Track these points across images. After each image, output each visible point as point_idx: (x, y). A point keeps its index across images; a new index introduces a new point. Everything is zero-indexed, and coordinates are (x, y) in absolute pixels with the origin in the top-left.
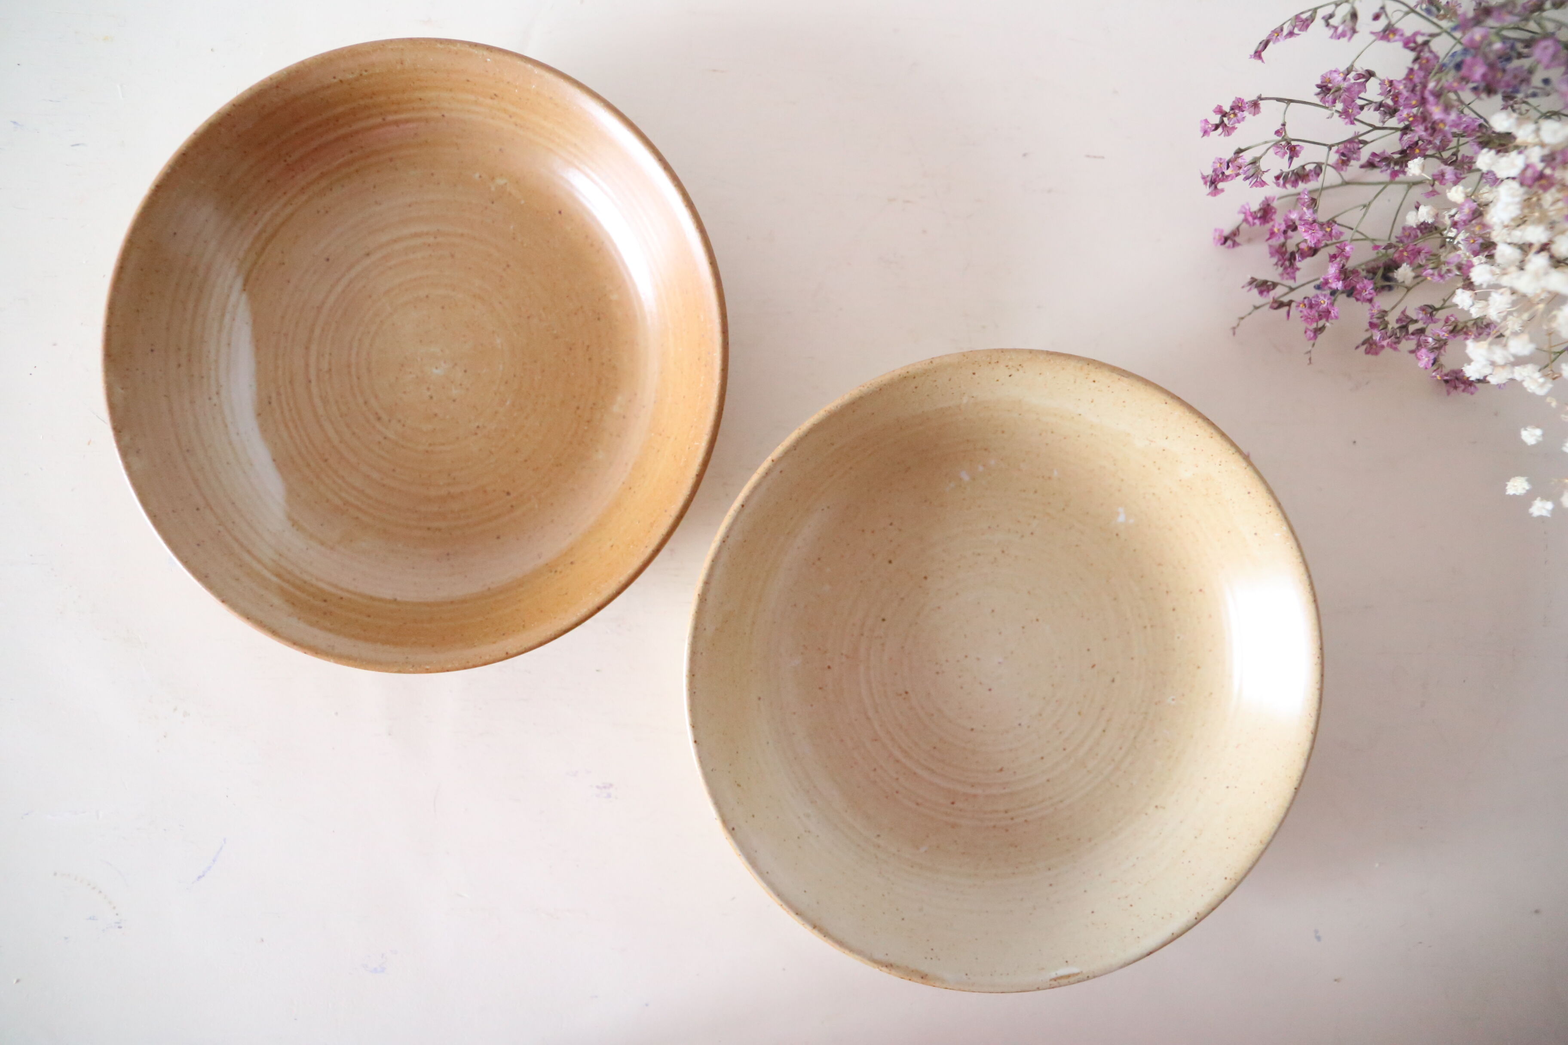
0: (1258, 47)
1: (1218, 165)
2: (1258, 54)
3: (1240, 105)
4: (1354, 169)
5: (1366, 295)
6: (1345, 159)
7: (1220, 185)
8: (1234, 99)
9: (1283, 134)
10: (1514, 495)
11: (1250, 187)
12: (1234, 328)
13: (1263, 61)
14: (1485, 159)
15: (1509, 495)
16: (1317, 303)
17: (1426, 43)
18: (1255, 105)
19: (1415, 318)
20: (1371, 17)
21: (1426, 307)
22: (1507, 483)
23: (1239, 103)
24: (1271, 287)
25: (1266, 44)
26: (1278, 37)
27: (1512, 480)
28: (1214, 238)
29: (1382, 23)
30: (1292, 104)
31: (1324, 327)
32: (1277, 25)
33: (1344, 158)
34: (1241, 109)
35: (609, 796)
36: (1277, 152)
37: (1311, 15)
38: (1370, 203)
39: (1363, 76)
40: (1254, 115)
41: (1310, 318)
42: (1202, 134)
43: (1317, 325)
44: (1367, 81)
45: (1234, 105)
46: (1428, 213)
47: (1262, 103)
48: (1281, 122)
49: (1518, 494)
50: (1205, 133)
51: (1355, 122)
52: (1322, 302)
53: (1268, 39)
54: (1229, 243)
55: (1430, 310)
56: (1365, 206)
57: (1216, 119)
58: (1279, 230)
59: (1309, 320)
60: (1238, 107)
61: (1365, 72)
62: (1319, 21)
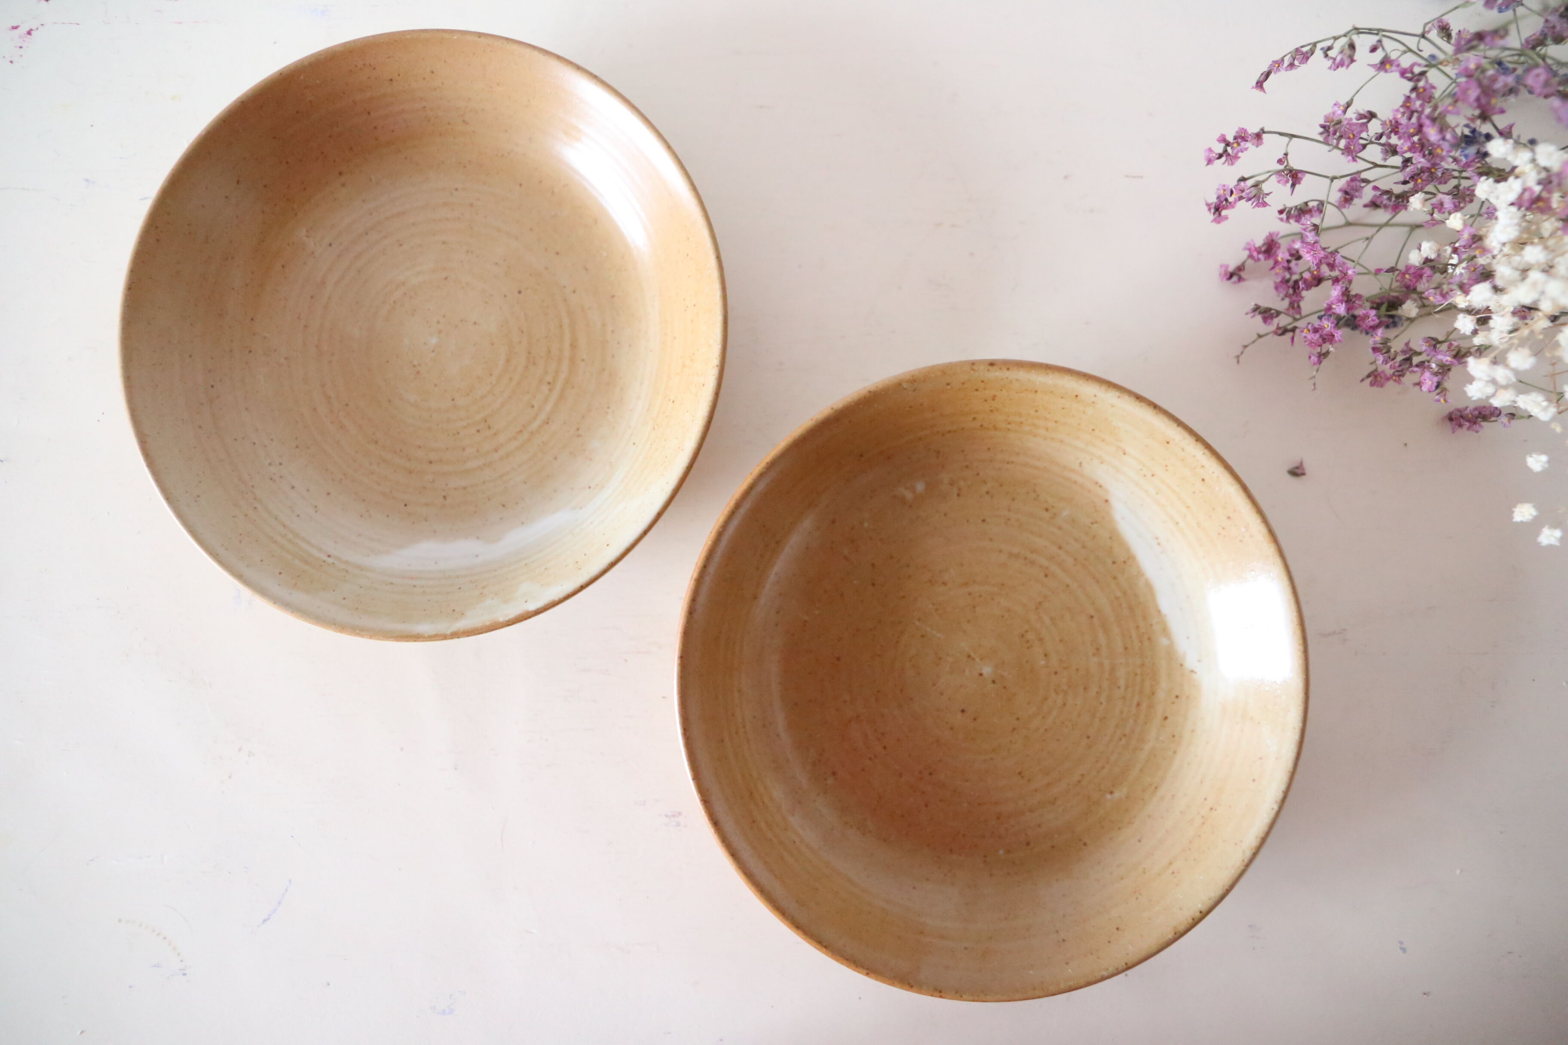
0: (1260, 78)
1: (1222, 192)
2: (1260, 85)
3: (1243, 135)
5: (1369, 322)
6: (1348, 196)
7: (1224, 213)
8: (1237, 129)
9: (1286, 164)
10: (1522, 522)
11: (1253, 208)
12: (1238, 357)
13: (1265, 92)
14: (1484, 188)
15: (1516, 523)
16: (1320, 327)
17: (1423, 74)
18: (1258, 136)
19: (1418, 350)
20: (1368, 49)
21: (1429, 339)
22: (1514, 509)
23: (1242, 133)
24: (1275, 315)
25: (1267, 75)
26: (1279, 68)
27: (1519, 506)
28: (1221, 274)
29: (1379, 55)
30: (1294, 139)
31: (1328, 353)
32: (1278, 57)
34: (1244, 139)
36: (1280, 180)
37: (1311, 49)
38: (1372, 237)
39: (1365, 117)
40: (1257, 146)
41: (1314, 343)
42: (1206, 163)
43: (1321, 350)
44: (1368, 122)
45: (1238, 135)
46: (1431, 248)
47: (1264, 136)
48: (1284, 152)
49: (1525, 520)
50: (1210, 161)
51: (1357, 159)
52: (1326, 326)
53: (1269, 69)
54: (1235, 278)
55: (1434, 343)
56: (1367, 239)
57: (1219, 148)
58: (1282, 259)
59: (1313, 344)
60: (1241, 137)
61: (1367, 113)
62: (1319, 53)
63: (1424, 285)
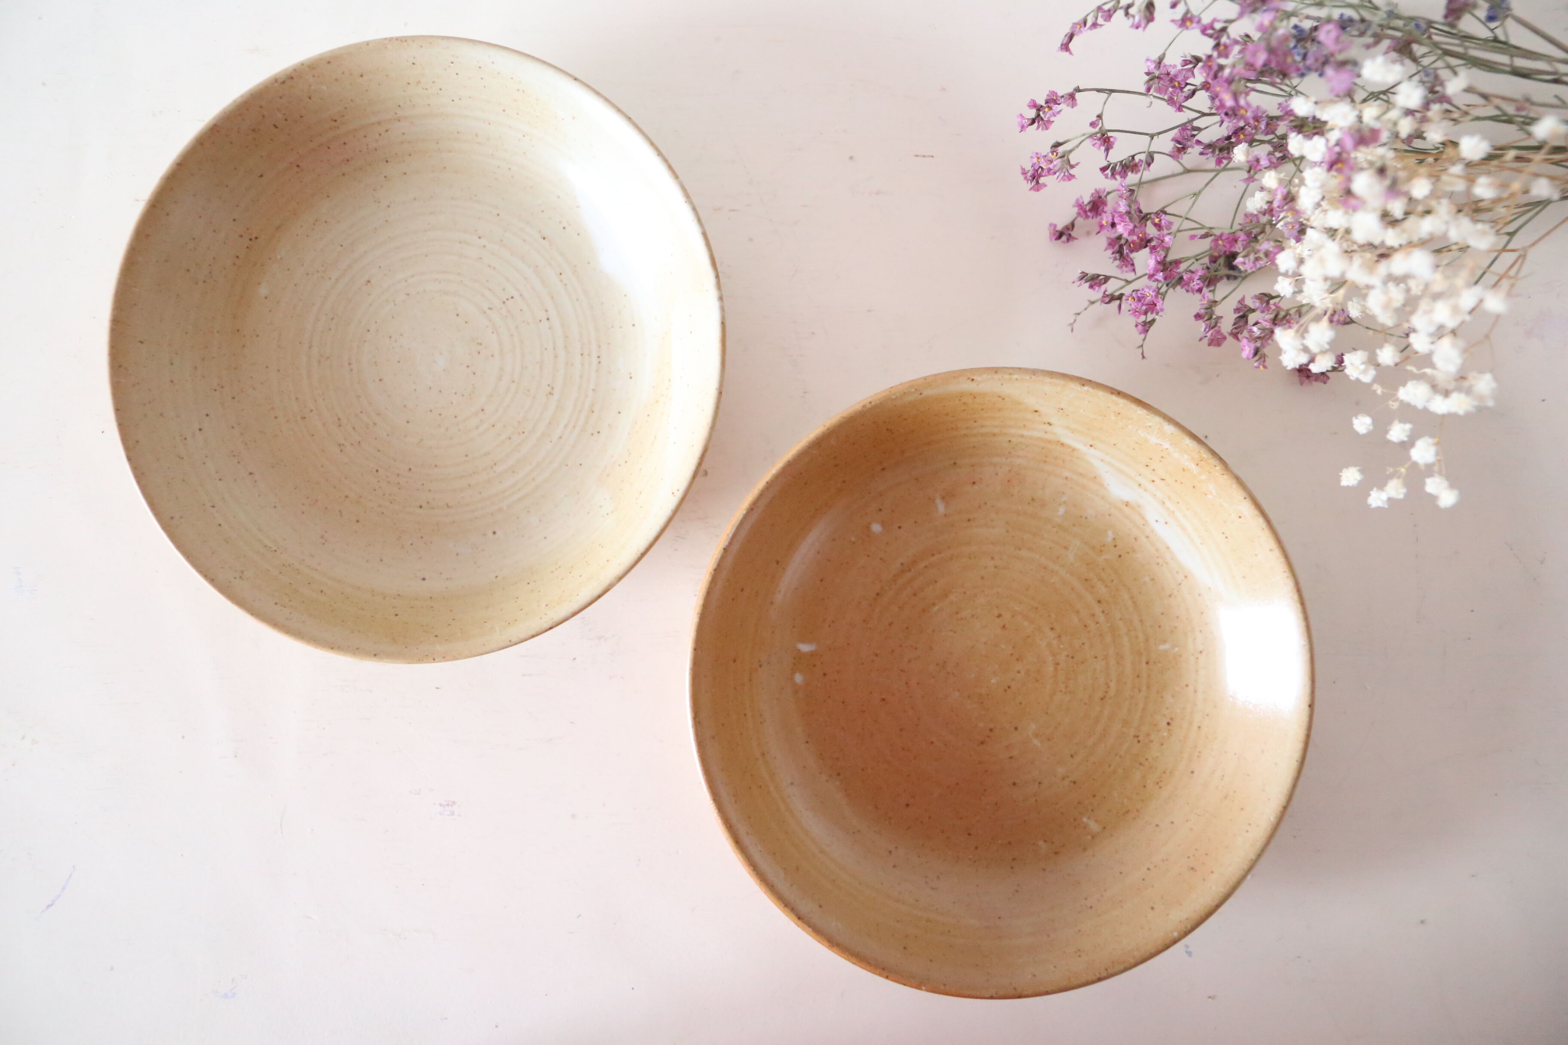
0: (1064, 40)
1: (1035, 160)
2: (1065, 47)
3: (1055, 98)
4: (1192, 156)
5: (1194, 285)
6: (1181, 148)
8: (1048, 93)
9: (1100, 125)
10: (1348, 486)
11: (1059, 182)
12: (1071, 324)
13: (1071, 53)
14: (1296, 144)
15: (1344, 487)
16: (1143, 295)
17: (1224, 30)
18: (1072, 96)
19: (1253, 307)
20: (1168, 5)
21: (1261, 295)
22: (1341, 474)
23: (1054, 96)
24: (1103, 281)
25: (1071, 37)
26: (1081, 29)
27: (1345, 470)
28: (1050, 233)
29: (1179, 12)
30: (1113, 94)
31: (1154, 320)
32: (1079, 18)
33: (1180, 146)
34: (1055, 102)
35: (452, 814)
36: (1095, 144)
37: (1114, 6)
38: (1200, 192)
39: (1191, 62)
40: (1072, 107)
41: (1138, 312)
42: (1019, 129)
43: (1146, 319)
44: (1194, 67)
45: (1049, 98)
46: (1262, 199)
47: (1078, 95)
48: (1099, 112)
49: (1350, 485)
50: (1023, 128)
51: (1184, 109)
52: (1148, 294)
53: (1072, 30)
54: (1064, 238)
55: (1267, 299)
56: (1195, 194)
57: (1032, 113)
58: (1107, 222)
59: (1137, 313)
60: (1052, 100)
61: (1192, 58)
62: (1120, 13)
63: (1239, 249)
